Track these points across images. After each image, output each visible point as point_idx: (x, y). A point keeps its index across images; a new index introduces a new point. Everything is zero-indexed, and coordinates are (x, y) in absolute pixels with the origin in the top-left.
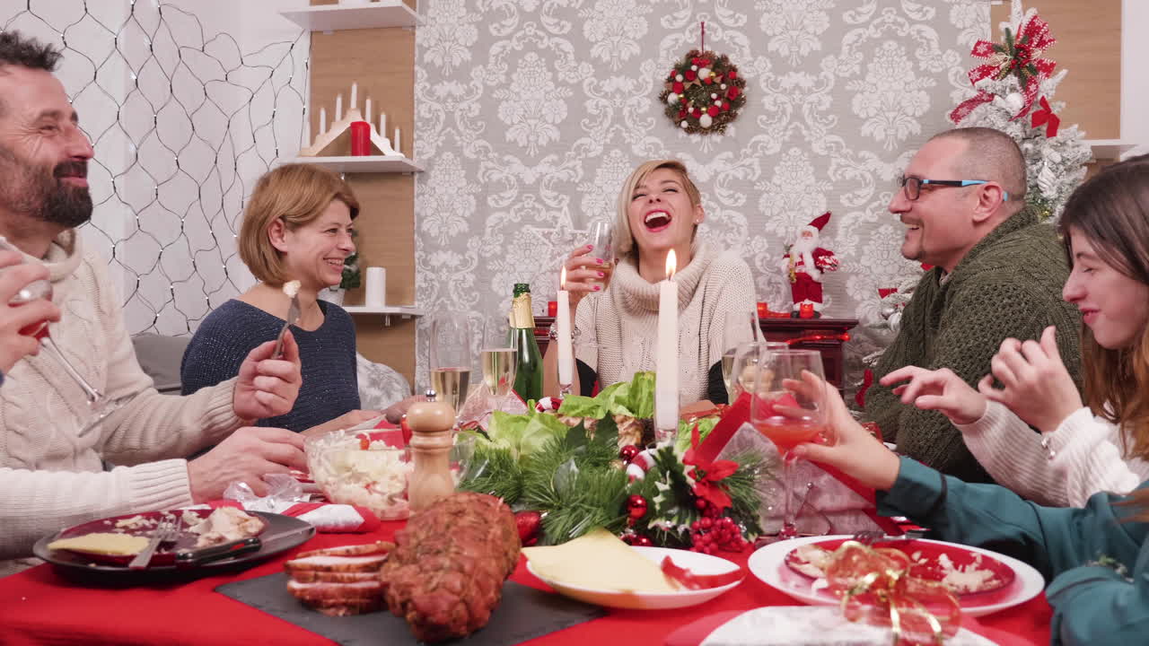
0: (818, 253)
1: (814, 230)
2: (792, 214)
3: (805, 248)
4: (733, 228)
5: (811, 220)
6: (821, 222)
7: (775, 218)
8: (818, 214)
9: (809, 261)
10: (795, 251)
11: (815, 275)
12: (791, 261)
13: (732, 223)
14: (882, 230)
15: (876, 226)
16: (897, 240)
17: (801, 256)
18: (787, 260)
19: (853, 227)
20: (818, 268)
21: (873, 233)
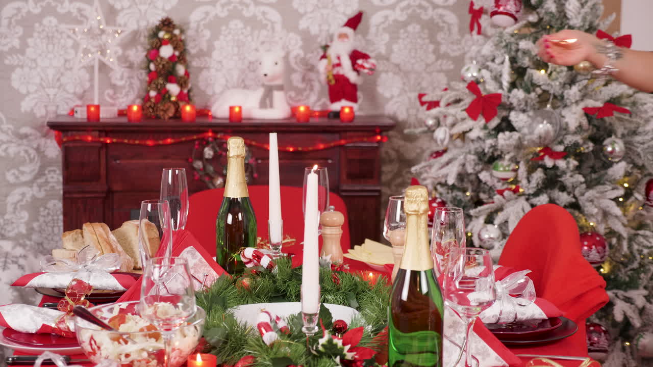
0: (356, 56)
1: (349, 31)
2: (325, 12)
3: (341, 50)
4: (267, 25)
5: (345, 20)
6: (354, 22)
7: (309, 15)
8: (351, 12)
9: (346, 63)
10: (332, 52)
11: (352, 77)
12: (330, 61)
13: (266, 19)
14: (410, 28)
15: (405, 24)
16: (424, 39)
17: (339, 58)
18: (325, 61)
19: (383, 26)
20: (355, 69)
21: (402, 31)
